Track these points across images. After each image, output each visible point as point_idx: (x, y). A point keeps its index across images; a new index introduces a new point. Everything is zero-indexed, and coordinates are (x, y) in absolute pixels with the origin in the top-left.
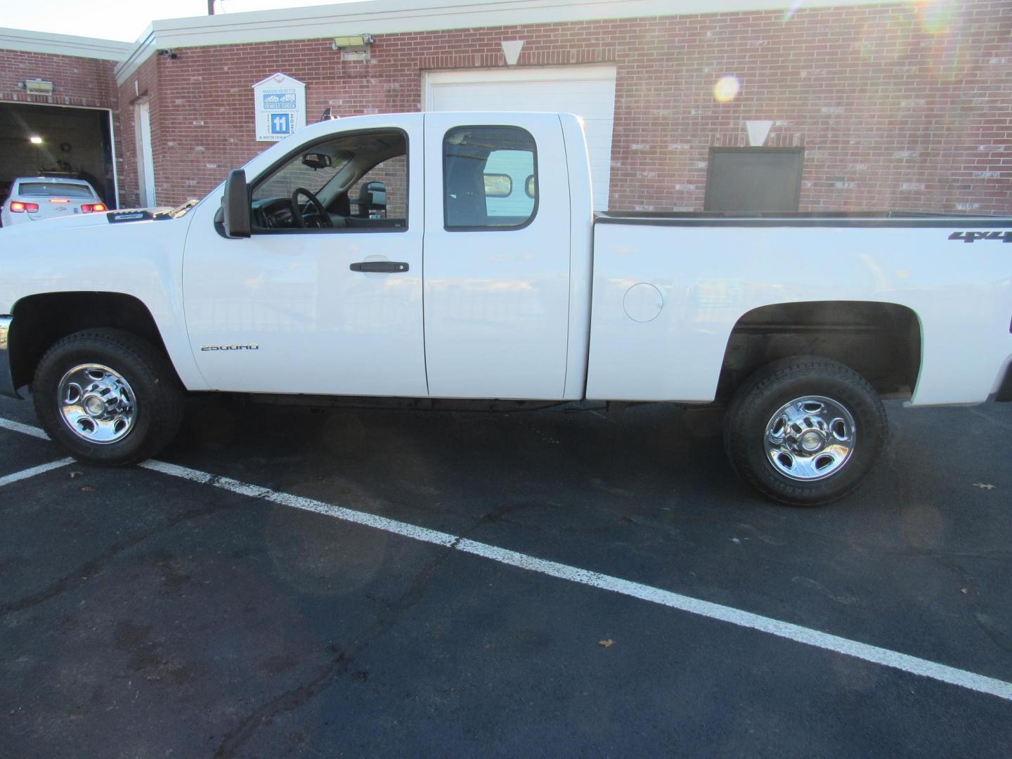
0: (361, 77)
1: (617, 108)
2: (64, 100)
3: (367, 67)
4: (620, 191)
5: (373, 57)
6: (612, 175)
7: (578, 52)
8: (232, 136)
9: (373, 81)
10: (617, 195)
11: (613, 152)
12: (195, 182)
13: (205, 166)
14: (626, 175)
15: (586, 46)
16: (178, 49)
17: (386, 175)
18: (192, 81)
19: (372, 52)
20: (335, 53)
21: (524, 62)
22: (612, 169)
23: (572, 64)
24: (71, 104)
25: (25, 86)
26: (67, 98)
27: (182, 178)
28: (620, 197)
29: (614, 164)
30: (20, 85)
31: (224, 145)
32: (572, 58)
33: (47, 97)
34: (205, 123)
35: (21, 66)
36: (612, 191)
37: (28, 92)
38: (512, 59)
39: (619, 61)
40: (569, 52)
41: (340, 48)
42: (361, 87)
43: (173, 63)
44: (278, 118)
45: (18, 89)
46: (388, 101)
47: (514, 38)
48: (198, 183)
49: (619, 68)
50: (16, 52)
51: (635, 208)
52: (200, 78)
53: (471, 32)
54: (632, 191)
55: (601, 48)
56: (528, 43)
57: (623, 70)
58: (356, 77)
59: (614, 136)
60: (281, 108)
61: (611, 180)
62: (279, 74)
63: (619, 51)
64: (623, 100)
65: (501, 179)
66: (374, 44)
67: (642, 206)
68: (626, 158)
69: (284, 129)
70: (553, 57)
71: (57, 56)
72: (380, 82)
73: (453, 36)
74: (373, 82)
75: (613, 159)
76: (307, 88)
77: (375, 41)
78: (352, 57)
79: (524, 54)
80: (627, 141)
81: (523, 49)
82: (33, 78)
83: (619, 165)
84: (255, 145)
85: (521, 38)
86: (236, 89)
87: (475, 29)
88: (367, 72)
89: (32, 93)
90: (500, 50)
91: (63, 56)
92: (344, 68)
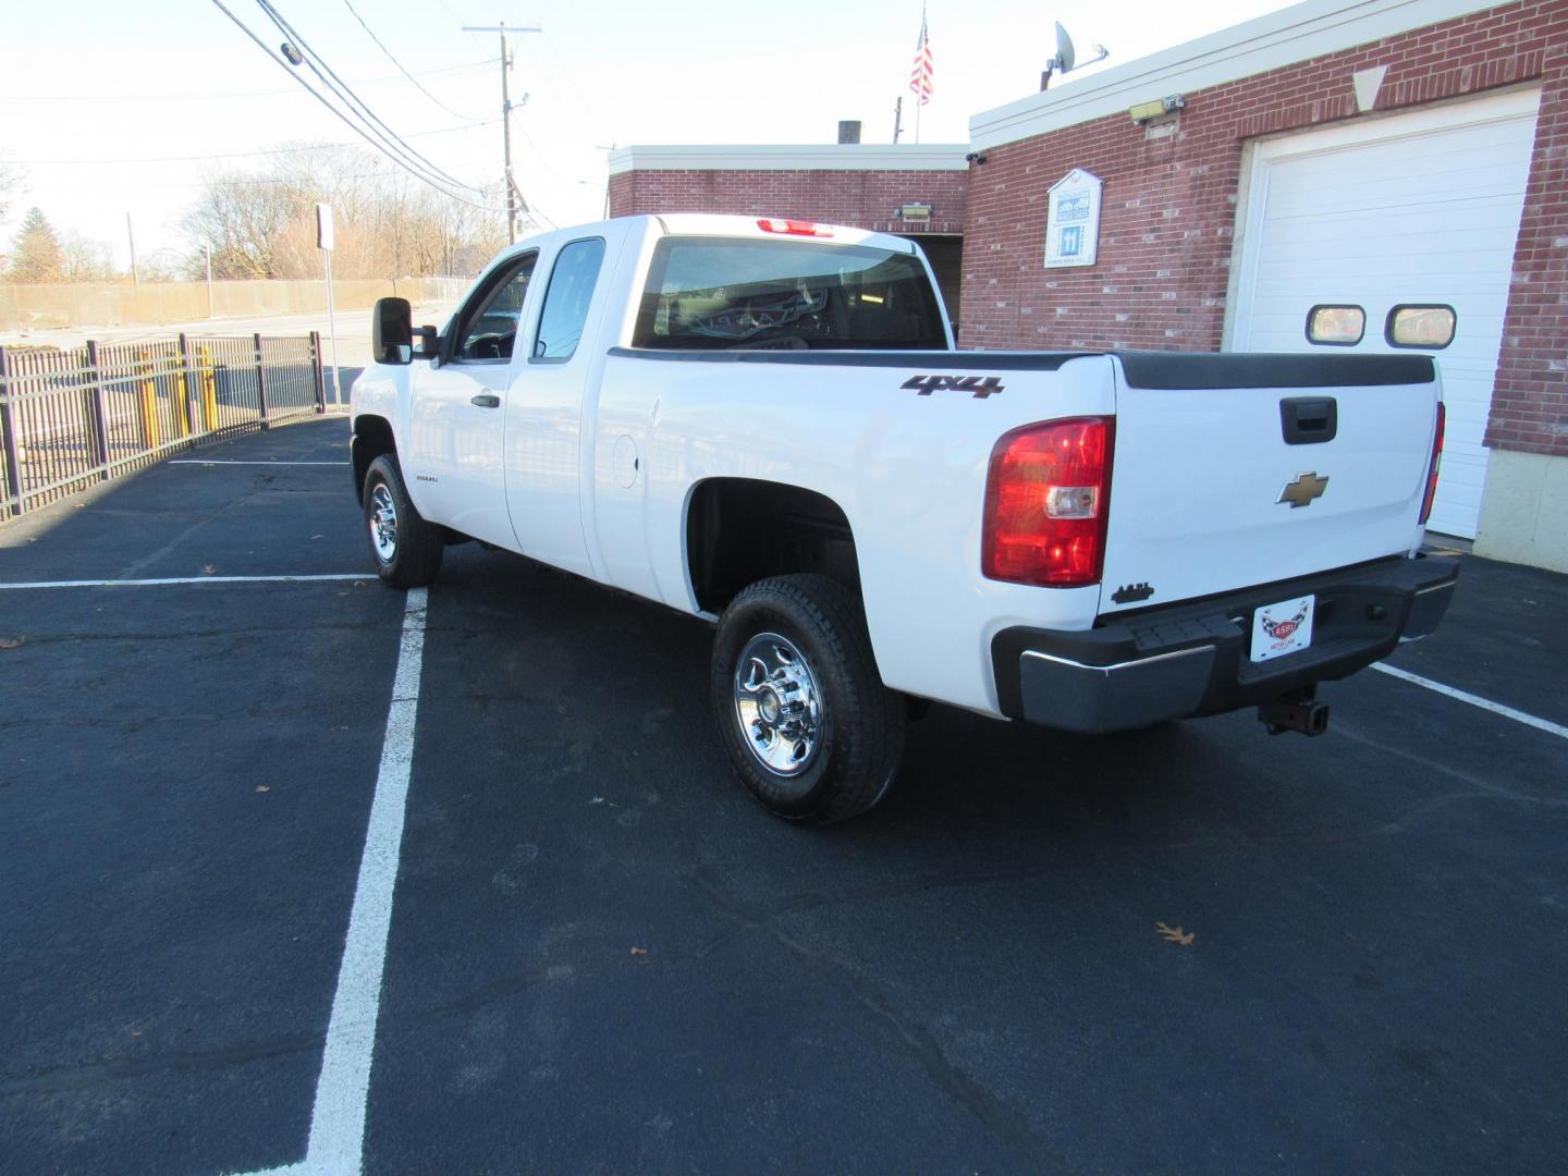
0: (1165, 162)
1: (1536, 167)
2: (943, 227)
3: (1174, 145)
4: (1523, 332)
5: (1182, 129)
6: (1512, 300)
7: (1475, 69)
8: (1024, 263)
9: (1178, 165)
10: (1515, 341)
11: (1517, 257)
12: (985, 326)
13: (995, 305)
14: (1538, 300)
15: (1492, 55)
16: (988, 150)
17: (1179, 311)
18: (996, 191)
19: (1183, 120)
20: (1138, 131)
21: (1387, 105)
22: (1513, 289)
23: (1463, 94)
24: (949, 232)
25: (901, 214)
26: (946, 225)
27: (974, 322)
28: (1521, 344)
29: (1518, 279)
30: (897, 211)
31: (1016, 275)
32: (1464, 82)
33: (924, 225)
34: (1002, 247)
35: (902, 188)
36: (1508, 333)
37: (905, 220)
38: (1366, 102)
39: (1547, 75)
40: (1459, 72)
41: (1144, 122)
42: (1164, 177)
43: (982, 169)
44: (1069, 234)
45: (893, 217)
46: (1192, 196)
47: (1372, 65)
48: (987, 328)
49: (1547, 88)
50: (898, 171)
51: (1547, 365)
52: (1003, 186)
53: (1312, 64)
54: (1545, 333)
55: (1516, 55)
56: (1394, 68)
57: (1554, 92)
58: (1158, 163)
59: (1523, 224)
60: (1074, 218)
61: (1509, 311)
62: (1075, 170)
63: (1550, 55)
64: (1548, 151)
65: (1352, 313)
66: (1183, 110)
67: (1561, 362)
68: (1542, 267)
69: (1073, 249)
70: (1432, 87)
71: (942, 172)
72: (1187, 166)
73: (1287, 77)
74: (1178, 167)
75: (1517, 268)
76: (1104, 186)
77: (1186, 104)
78: (1157, 133)
79: (1386, 88)
80: (1547, 233)
81: (1386, 80)
82: (911, 202)
83: (1526, 280)
84: (1044, 273)
85: (1383, 62)
86: (1034, 197)
87: (1317, 60)
88: (1173, 153)
89: (909, 221)
90: (1351, 88)
91: (949, 172)
92: (1147, 151)
